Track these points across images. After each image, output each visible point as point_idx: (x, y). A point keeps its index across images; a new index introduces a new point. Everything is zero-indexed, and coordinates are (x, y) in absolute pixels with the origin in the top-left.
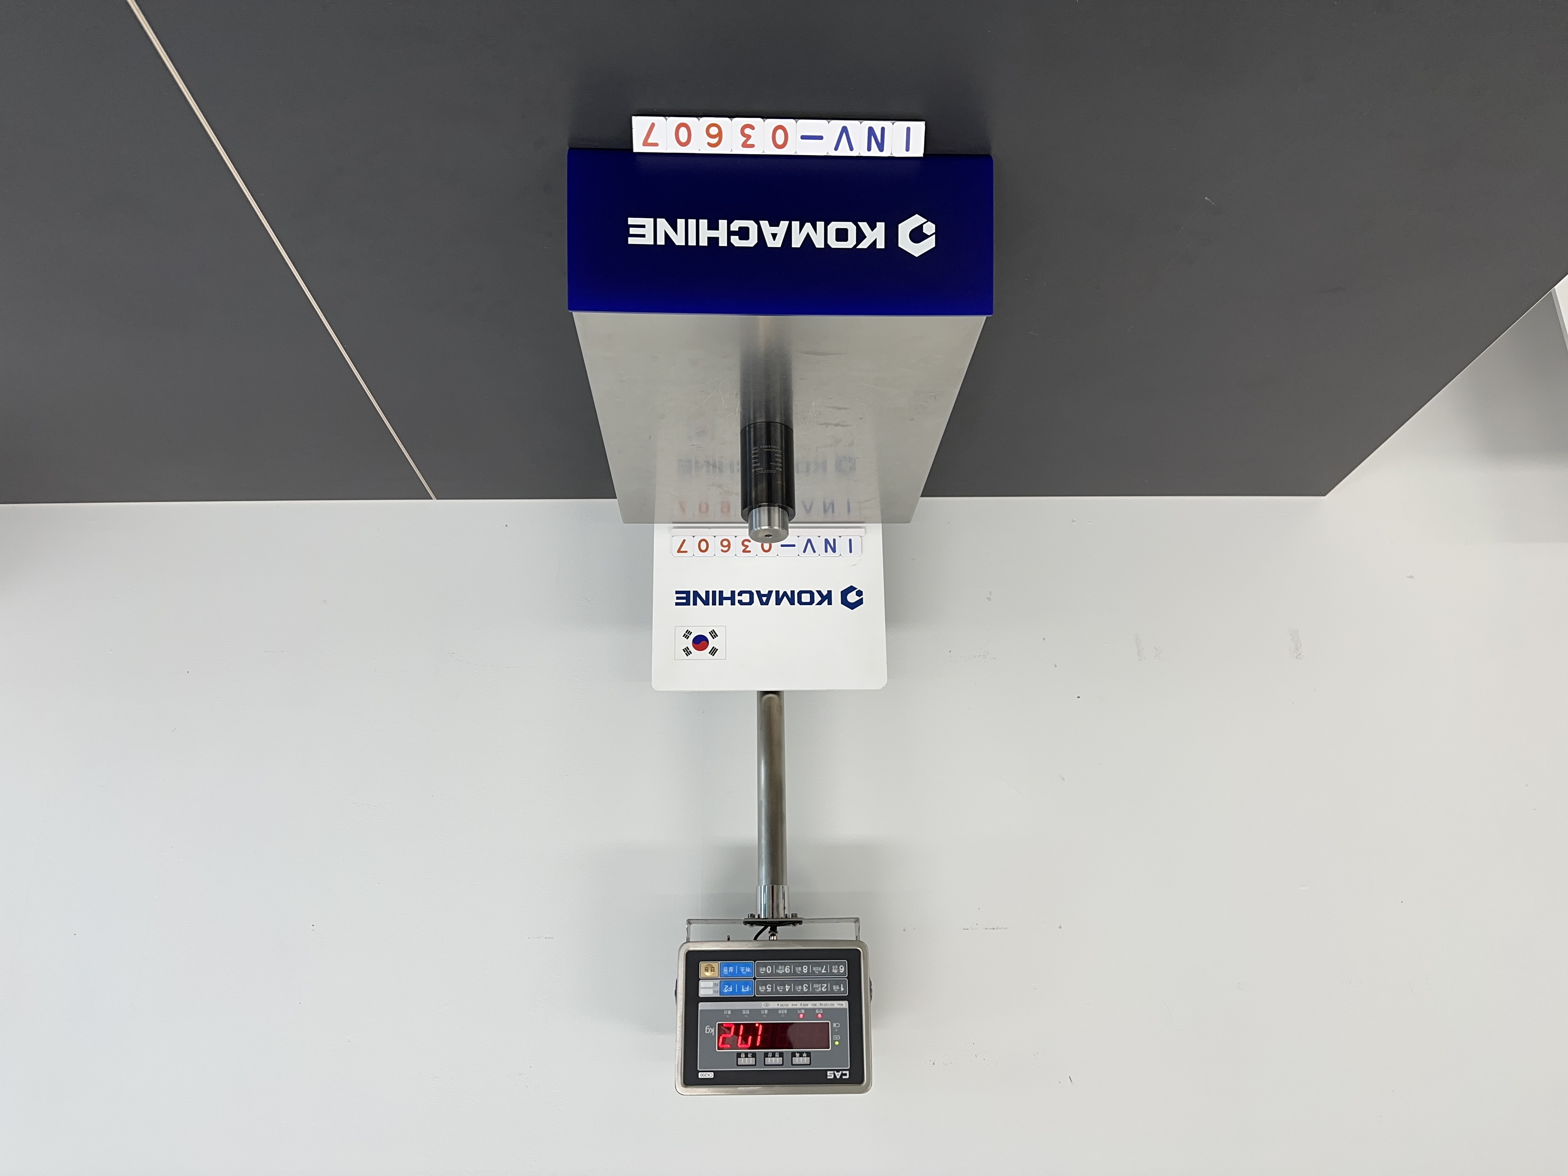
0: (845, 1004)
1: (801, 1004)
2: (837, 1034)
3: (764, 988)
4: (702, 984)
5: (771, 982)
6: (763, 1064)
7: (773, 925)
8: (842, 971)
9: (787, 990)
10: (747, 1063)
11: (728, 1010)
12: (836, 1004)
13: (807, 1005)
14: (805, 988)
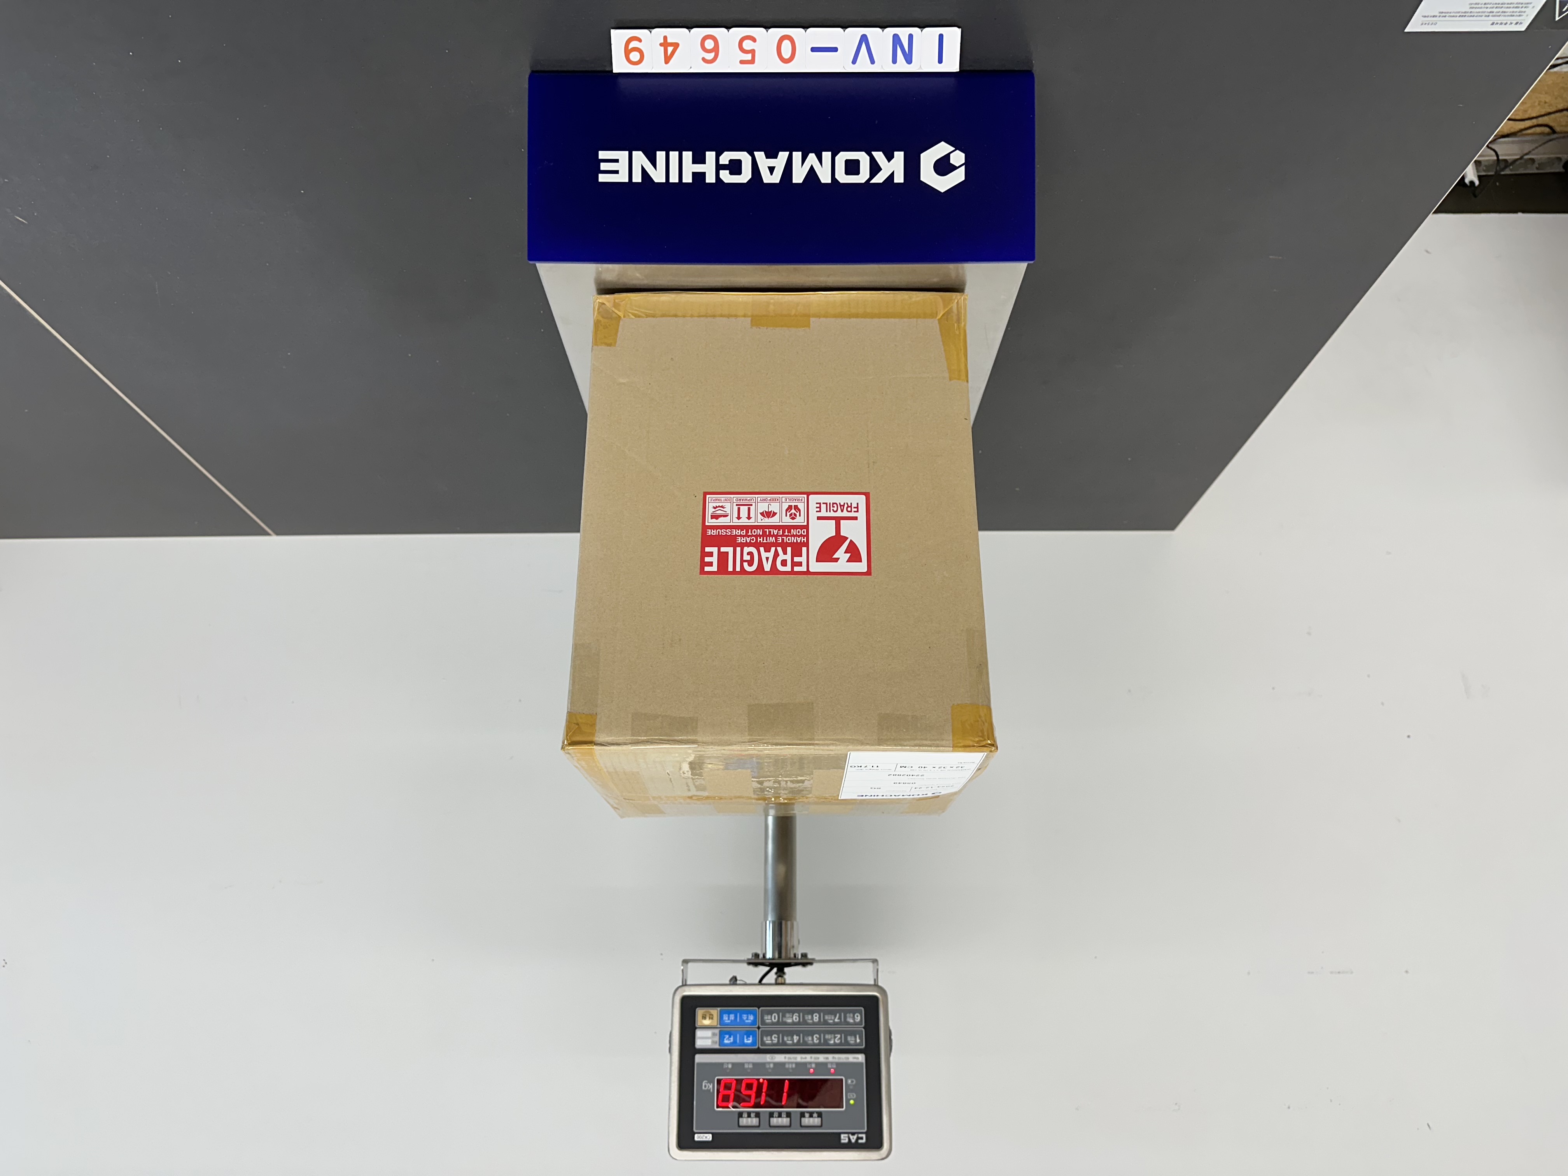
0: (861, 1058)
1: (811, 1058)
2: (852, 1091)
3: (769, 1038)
4: (699, 1033)
5: (777, 1032)
6: (768, 1125)
7: (779, 966)
8: (858, 1019)
9: (795, 1041)
10: (750, 1124)
11: (728, 1063)
12: (851, 1058)
13: (818, 1058)
14: (815, 1039)
